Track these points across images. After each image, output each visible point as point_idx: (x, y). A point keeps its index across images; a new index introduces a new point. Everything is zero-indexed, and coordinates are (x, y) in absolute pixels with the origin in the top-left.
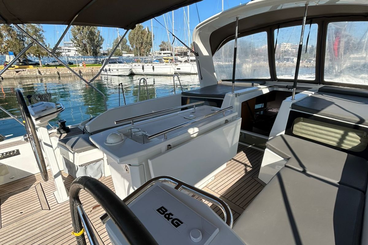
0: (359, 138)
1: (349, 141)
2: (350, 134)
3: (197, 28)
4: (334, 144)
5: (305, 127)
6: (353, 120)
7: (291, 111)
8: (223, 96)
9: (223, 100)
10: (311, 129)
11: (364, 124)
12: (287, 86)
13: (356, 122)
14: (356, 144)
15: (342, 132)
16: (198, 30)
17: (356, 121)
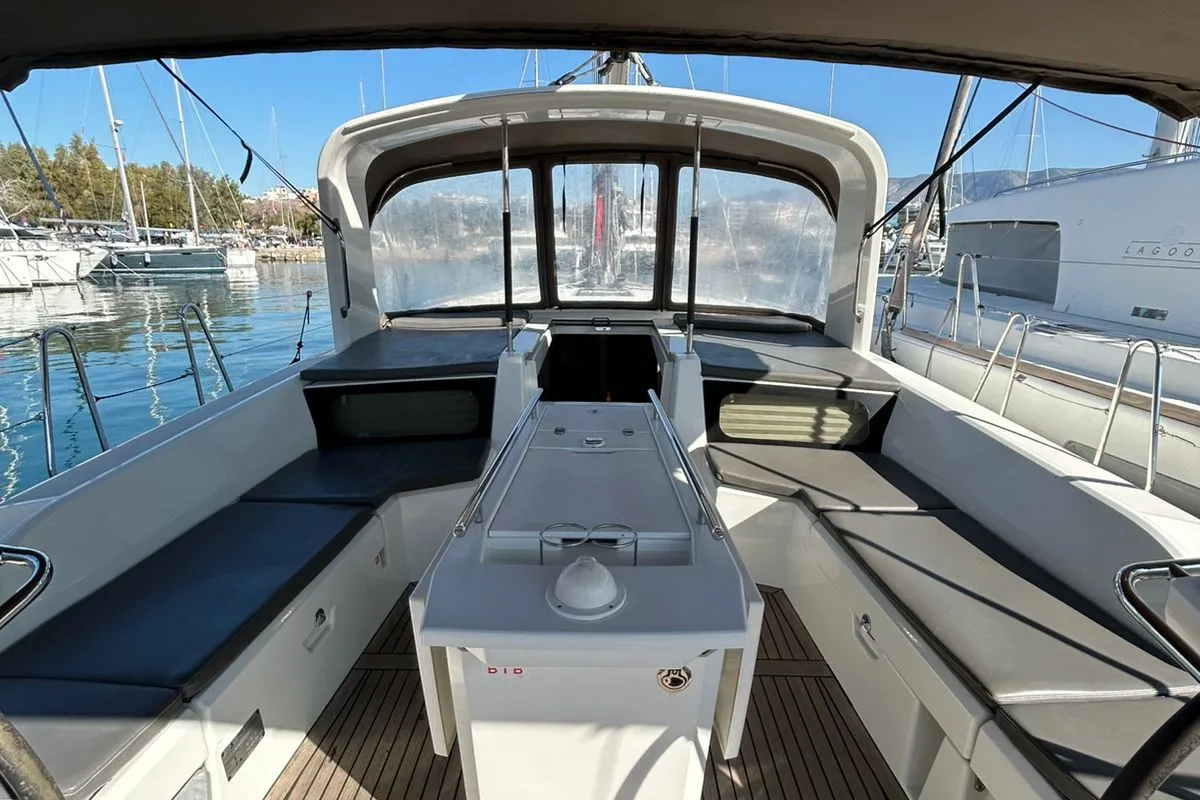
0: (848, 416)
1: (833, 425)
2: (829, 411)
3: (346, 132)
4: (807, 439)
5: (737, 416)
6: (830, 382)
7: (705, 382)
8: (492, 367)
9: (494, 380)
10: (753, 417)
11: (851, 385)
12: (593, 321)
13: (839, 384)
14: (845, 430)
15: (813, 410)
16: (351, 139)
17: (838, 382)
